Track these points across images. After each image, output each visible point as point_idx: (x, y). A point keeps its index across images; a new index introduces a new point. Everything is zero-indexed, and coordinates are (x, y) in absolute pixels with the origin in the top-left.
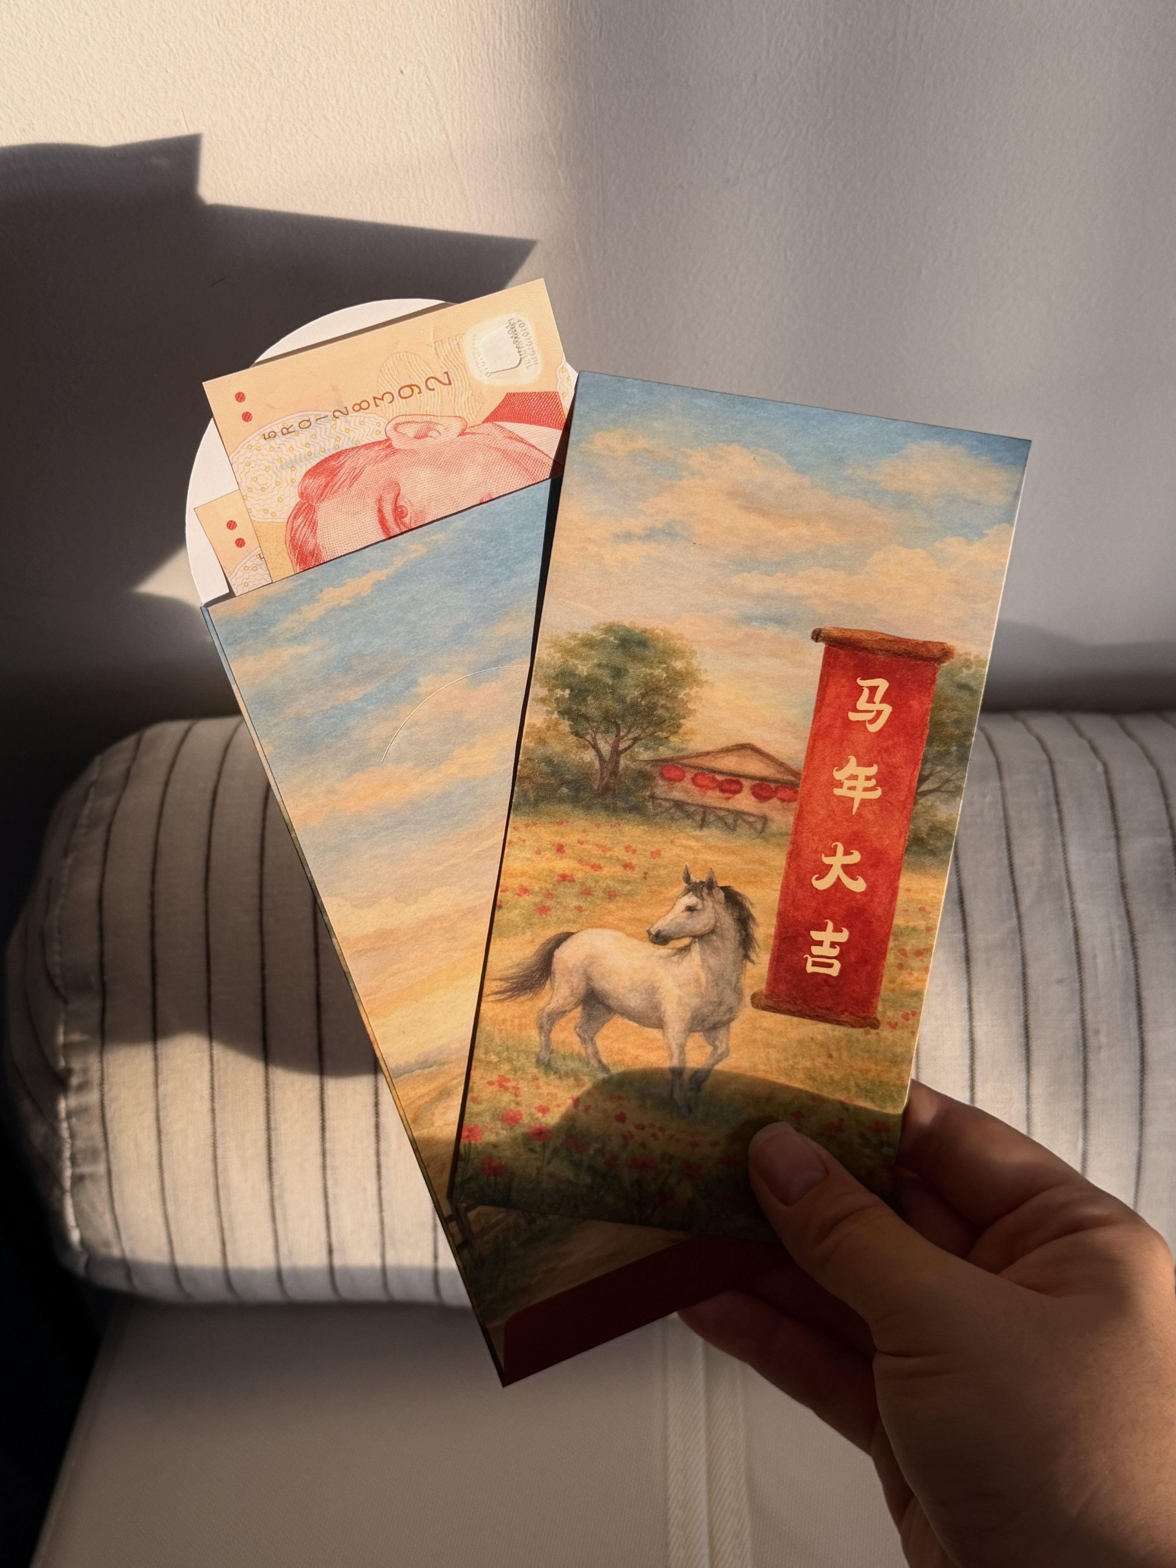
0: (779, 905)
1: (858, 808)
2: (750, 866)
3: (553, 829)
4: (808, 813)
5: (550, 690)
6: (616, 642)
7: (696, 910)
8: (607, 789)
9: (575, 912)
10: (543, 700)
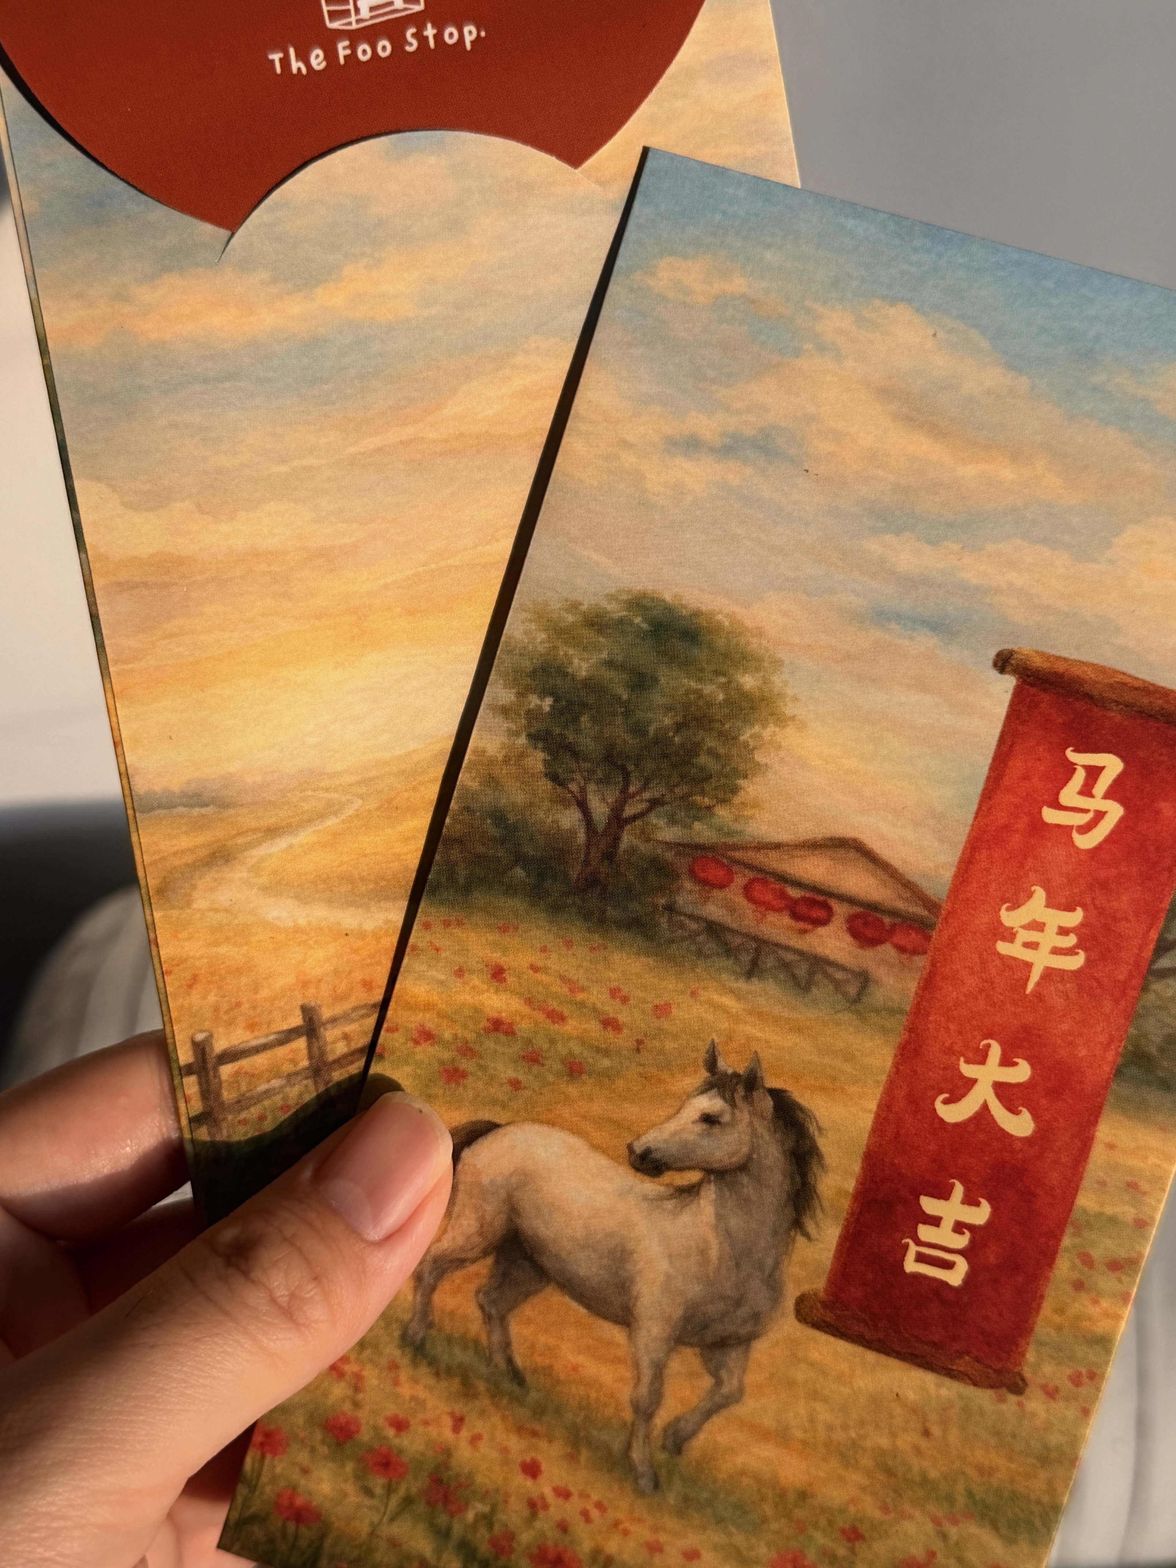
0: (869, 1137)
1: (1038, 984)
2: (827, 1060)
3: (490, 938)
4: (945, 978)
5: (520, 694)
6: (645, 626)
7: (719, 1123)
8: (592, 882)
9: (507, 1088)
10: (505, 711)
